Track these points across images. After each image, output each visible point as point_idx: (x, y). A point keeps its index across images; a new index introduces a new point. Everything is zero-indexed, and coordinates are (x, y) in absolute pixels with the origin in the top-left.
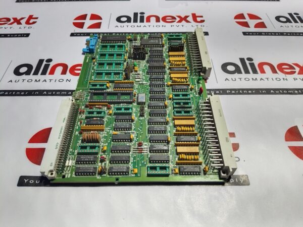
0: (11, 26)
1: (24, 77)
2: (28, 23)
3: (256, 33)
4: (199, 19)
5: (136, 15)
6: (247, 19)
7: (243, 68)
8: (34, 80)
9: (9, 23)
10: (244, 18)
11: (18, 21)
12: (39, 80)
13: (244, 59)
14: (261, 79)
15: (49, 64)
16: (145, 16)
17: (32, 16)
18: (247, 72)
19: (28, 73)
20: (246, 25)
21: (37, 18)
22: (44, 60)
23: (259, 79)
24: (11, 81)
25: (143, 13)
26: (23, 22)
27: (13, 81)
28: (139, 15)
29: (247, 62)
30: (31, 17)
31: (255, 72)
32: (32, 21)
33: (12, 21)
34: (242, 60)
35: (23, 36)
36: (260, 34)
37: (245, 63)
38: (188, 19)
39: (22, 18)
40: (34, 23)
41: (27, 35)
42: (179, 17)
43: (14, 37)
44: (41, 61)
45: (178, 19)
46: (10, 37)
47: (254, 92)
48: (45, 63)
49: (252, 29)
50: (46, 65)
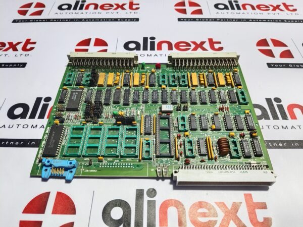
0: (5, 53)
1: (19, 121)
2: (24, 49)
3: (282, 64)
4: (217, 46)
5: (145, 39)
6: (271, 47)
7: (271, 112)
8: (30, 126)
9: (4, 48)
10: (268, 45)
11: (13, 47)
12: (36, 126)
13: (270, 99)
14: (293, 127)
15: (48, 104)
16: (157, 42)
17: (30, 40)
18: (275, 117)
19: (23, 116)
20: (269, 53)
21: (34, 43)
22: (41, 98)
23: (290, 127)
24: (4, 126)
25: (153, 38)
26: (19, 47)
27: (7, 126)
28: (149, 41)
29: (275, 104)
30: (28, 42)
31: (285, 117)
32: (29, 47)
33: (7, 46)
34: (269, 101)
35: (19, 67)
36: (287, 66)
37: (273, 105)
38: (204, 46)
39: (19, 43)
40: (32, 49)
41: (23, 65)
42: (194, 43)
43: (8, 67)
44: (39, 100)
45: (193, 46)
46: (5, 67)
47: (285, 144)
48: (43, 102)
49: (277, 60)
50: (44, 105)
